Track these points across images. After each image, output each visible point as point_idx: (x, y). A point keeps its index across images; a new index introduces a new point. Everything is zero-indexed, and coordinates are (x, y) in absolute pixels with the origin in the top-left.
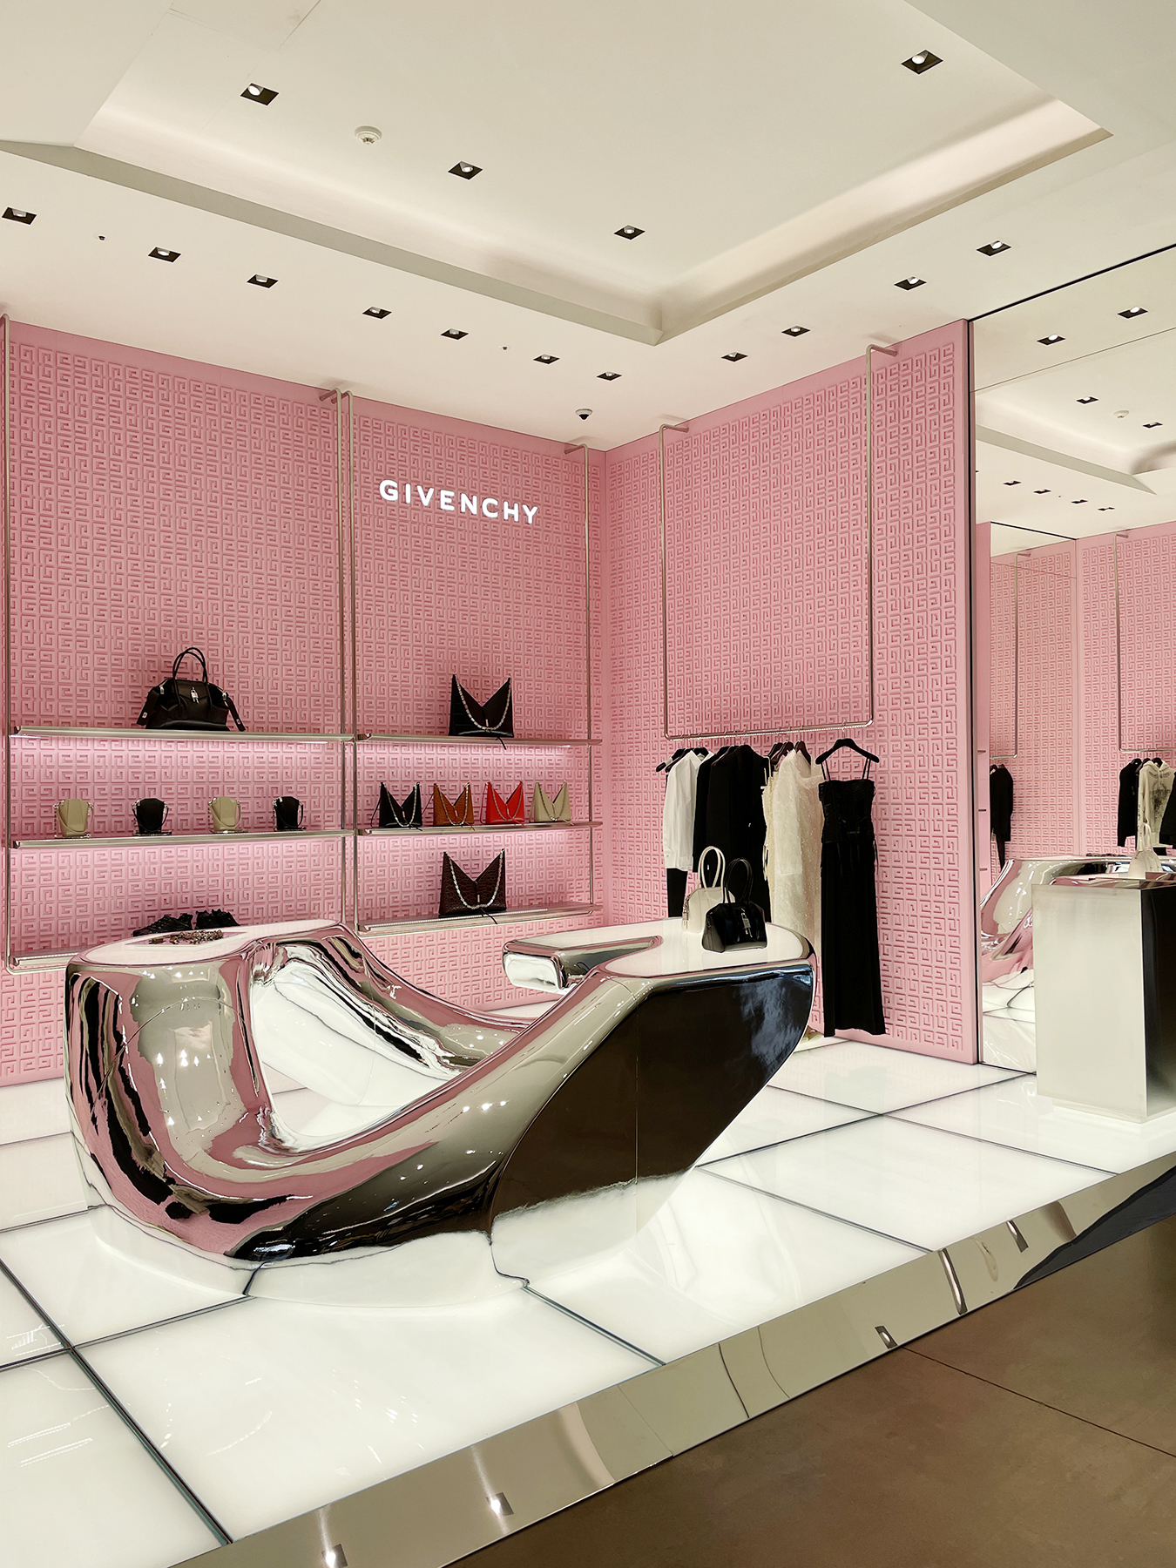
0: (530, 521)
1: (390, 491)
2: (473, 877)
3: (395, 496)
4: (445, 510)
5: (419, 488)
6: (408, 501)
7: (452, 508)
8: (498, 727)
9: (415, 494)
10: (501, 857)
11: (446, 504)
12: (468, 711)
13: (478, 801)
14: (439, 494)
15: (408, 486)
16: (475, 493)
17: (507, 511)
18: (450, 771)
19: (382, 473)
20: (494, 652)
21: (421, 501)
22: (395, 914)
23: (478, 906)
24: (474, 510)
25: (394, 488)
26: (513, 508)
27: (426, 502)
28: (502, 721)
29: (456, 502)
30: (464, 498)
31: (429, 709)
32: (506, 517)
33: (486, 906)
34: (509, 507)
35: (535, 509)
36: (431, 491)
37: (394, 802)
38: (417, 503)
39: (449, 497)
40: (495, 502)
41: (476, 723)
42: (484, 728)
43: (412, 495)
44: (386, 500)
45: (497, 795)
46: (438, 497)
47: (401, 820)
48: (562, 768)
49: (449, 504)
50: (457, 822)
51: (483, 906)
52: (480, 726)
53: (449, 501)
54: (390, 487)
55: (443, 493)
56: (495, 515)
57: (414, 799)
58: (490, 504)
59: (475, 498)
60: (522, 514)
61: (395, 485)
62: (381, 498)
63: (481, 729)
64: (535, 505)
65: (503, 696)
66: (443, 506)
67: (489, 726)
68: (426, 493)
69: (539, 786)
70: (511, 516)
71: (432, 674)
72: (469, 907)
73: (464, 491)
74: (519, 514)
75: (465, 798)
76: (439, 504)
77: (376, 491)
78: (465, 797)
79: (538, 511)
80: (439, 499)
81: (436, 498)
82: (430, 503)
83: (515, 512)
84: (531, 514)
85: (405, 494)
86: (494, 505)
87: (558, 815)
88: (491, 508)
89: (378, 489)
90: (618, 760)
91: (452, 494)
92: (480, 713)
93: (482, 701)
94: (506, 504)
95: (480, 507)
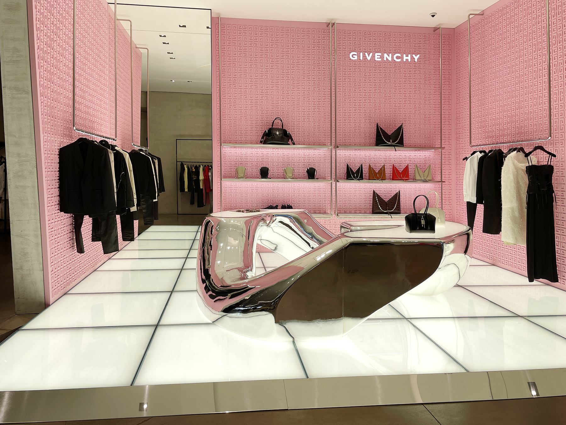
0: (416, 61)
1: (354, 56)
2: (386, 200)
3: (356, 57)
4: (378, 61)
5: (366, 54)
6: (361, 59)
7: (380, 60)
8: (396, 142)
9: (364, 56)
10: (398, 193)
11: (378, 58)
12: (383, 137)
13: (388, 171)
14: (374, 55)
15: (361, 54)
16: (390, 53)
17: (405, 58)
19: (351, 50)
20: (399, 113)
21: (367, 58)
22: (356, 211)
23: (387, 211)
24: (390, 59)
25: (356, 55)
26: (408, 56)
27: (369, 58)
28: (398, 140)
29: (382, 57)
30: (386, 55)
31: (370, 136)
32: (405, 60)
33: (390, 211)
34: (406, 56)
35: (418, 56)
36: (371, 54)
37: (352, 171)
38: (365, 59)
39: (379, 55)
40: (400, 55)
42: (389, 143)
43: (363, 56)
44: (352, 60)
46: (374, 56)
47: (354, 177)
49: (379, 58)
50: (378, 179)
51: (389, 211)
52: (387, 142)
53: (379, 57)
54: (354, 55)
55: (376, 54)
56: (400, 60)
57: (360, 170)
58: (398, 56)
59: (390, 55)
60: (412, 58)
61: (356, 53)
62: (351, 59)
63: (388, 143)
64: (419, 54)
65: (400, 129)
66: (376, 59)
67: (392, 142)
68: (369, 55)
70: (407, 60)
71: (371, 123)
72: (383, 211)
73: (385, 53)
74: (411, 58)
75: (383, 170)
76: (375, 59)
77: (348, 57)
79: (420, 56)
80: (375, 57)
81: (373, 56)
82: (371, 58)
83: (409, 58)
84: (416, 58)
85: (360, 56)
86: (399, 56)
87: (425, 178)
88: (397, 58)
89: (349, 56)
91: (380, 54)
92: (388, 137)
93: (390, 132)
94: (405, 55)
95: (392, 57)
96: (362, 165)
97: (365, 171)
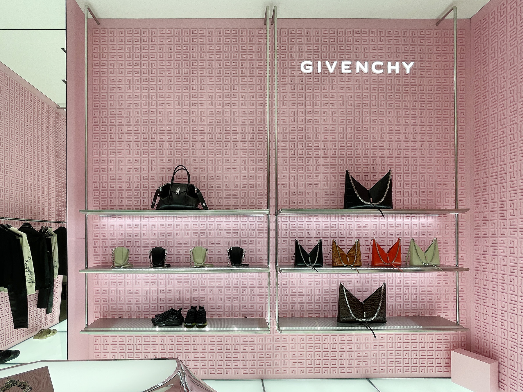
2: (362, 300)
4: (346, 74)
8: (380, 202)
9: (324, 67)
12: (356, 193)
13: (365, 251)
16: (366, 60)
18: (348, 231)
19: (303, 58)
21: (328, 71)
23: (364, 320)
28: (384, 198)
33: (370, 320)
37: (303, 251)
38: (326, 72)
41: (362, 201)
42: (369, 203)
44: (305, 74)
45: (379, 246)
47: (307, 261)
48: (433, 229)
50: (349, 265)
51: (367, 320)
52: (365, 202)
57: (318, 251)
62: (302, 73)
63: (366, 204)
64: (412, 61)
65: (386, 181)
67: (373, 202)
69: (414, 241)
72: (357, 319)
73: (358, 60)
78: (356, 247)
87: (429, 261)
90: (481, 223)
92: (366, 194)
93: (368, 186)
96: (321, 241)
97: (327, 250)
